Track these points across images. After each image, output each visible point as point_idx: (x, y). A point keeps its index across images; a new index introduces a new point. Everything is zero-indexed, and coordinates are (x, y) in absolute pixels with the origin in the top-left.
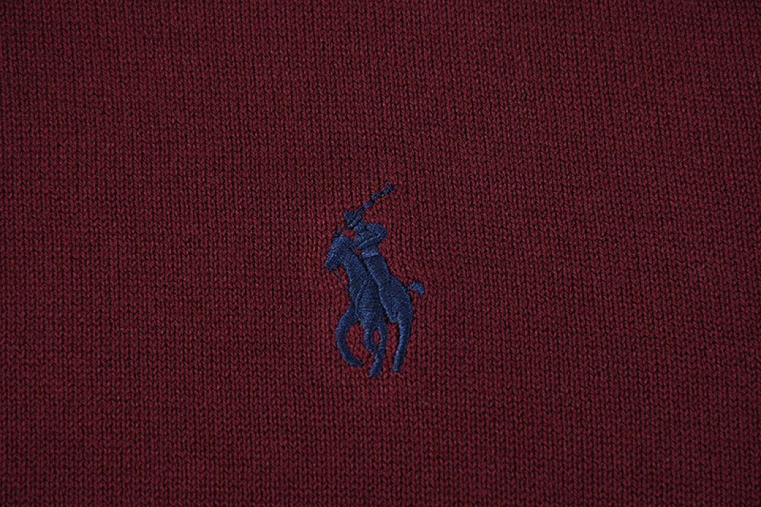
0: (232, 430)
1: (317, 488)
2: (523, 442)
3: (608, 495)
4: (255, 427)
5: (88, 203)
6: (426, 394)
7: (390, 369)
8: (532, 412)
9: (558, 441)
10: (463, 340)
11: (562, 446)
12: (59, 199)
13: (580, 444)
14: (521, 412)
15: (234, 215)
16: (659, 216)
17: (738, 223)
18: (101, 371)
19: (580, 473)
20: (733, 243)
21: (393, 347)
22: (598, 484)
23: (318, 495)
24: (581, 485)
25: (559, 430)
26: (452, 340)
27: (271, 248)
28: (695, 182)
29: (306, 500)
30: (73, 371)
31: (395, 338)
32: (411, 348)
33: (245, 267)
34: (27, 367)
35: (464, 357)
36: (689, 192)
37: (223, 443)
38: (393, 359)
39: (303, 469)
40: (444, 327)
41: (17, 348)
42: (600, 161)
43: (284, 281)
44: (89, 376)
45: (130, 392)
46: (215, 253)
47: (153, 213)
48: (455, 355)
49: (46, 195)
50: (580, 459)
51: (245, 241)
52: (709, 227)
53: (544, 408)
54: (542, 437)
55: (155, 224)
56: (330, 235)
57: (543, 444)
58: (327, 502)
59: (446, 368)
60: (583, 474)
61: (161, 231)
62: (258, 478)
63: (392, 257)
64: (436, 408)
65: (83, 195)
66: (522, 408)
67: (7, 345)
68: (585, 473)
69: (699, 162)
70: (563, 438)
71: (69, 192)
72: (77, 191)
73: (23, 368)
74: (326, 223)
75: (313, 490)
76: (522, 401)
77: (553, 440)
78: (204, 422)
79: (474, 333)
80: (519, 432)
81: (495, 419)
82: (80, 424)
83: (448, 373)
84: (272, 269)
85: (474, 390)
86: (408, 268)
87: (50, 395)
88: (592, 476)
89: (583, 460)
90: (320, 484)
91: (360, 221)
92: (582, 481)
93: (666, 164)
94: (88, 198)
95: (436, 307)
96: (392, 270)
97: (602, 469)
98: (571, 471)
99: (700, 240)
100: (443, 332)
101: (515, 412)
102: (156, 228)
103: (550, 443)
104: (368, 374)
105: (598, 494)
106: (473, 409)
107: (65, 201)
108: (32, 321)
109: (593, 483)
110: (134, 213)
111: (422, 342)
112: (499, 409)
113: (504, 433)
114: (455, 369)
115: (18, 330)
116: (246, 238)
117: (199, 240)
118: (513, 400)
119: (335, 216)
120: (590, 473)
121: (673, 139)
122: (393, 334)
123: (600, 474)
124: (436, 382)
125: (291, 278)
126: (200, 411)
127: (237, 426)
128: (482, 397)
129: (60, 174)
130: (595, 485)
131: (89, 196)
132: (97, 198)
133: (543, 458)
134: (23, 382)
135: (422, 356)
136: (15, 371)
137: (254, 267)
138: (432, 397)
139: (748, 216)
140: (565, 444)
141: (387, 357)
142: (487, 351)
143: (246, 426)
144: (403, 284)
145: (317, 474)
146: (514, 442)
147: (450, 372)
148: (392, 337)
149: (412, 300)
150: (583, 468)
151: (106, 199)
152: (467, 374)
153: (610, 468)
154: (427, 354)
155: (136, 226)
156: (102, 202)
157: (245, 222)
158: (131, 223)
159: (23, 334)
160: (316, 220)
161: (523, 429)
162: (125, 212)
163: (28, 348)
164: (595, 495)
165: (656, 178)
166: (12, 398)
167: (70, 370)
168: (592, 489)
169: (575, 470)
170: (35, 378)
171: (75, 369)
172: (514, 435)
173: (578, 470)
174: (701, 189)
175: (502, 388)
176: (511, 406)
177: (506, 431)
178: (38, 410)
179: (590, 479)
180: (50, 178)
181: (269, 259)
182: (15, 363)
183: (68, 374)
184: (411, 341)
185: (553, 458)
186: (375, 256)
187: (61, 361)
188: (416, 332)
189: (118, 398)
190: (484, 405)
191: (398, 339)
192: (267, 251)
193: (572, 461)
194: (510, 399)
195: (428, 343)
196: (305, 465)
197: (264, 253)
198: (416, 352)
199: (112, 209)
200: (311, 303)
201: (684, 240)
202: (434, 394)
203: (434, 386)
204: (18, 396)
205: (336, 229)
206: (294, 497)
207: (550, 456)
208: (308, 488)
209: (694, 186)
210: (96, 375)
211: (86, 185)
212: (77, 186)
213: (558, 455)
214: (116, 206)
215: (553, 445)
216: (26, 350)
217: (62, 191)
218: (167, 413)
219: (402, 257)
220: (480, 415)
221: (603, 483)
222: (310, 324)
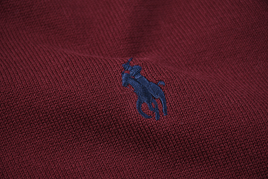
0: (113, 159)
1: (154, 170)
2: (226, 124)
3: (266, 132)
4: (122, 155)
5: (21, 90)
6: (181, 119)
7: (163, 115)
8: (224, 112)
9: (239, 119)
10: (187, 95)
11: (241, 120)
12: (9, 93)
13: (247, 117)
14: (220, 113)
15: (80, 78)
16: (234, 53)
17: (263, 46)
18: (54, 154)
19: (252, 128)
20: (264, 54)
21: (161, 107)
22: (261, 130)
23: (155, 172)
24: (254, 132)
25: (237, 115)
26: (183, 97)
27: (99, 84)
28: (241, 37)
29: (152, 175)
30: (43, 158)
31: (160, 103)
32: (168, 105)
33: (92, 94)
34: (24, 162)
35: (190, 101)
36: (241, 41)
37: (112, 165)
38: (163, 111)
39: (146, 164)
40: (178, 93)
41: (18, 157)
42: (204, 40)
43: (109, 95)
44: (50, 158)
45: (68, 158)
46: (78, 93)
47: (48, 86)
48: (186, 102)
49: (3, 93)
50: (250, 123)
51: (88, 85)
52: (253, 51)
53: (228, 109)
54: (232, 120)
55: (50, 89)
56: (120, 75)
57: (233, 122)
58: (160, 174)
59: (184, 107)
60: (253, 128)
61: (54, 91)
62: (130, 173)
63: (147, 75)
64: (187, 123)
65: (18, 88)
66: (220, 112)
67: (14, 157)
68: (254, 127)
69: (240, 29)
70: (240, 117)
71: (12, 89)
72: (15, 87)
73: (23, 163)
74: (117, 70)
75: (153, 171)
76: (219, 109)
77: (236, 119)
78: (101, 160)
79: (190, 91)
80: (222, 121)
81: (211, 119)
82: (54, 176)
83: (186, 109)
84: (103, 92)
85: (198, 111)
86: (155, 77)
87: (38, 169)
88: (257, 127)
89: (251, 123)
90: (154, 168)
91: (129, 66)
92: (254, 131)
93: (229, 34)
94: (20, 88)
95: (171, 88)
96: (149, 80)
97: (260, 123)
98: (248, 128)
99: (252, 57)
100: (178, 95)
101: (218, 114)
102: (51, 91)
103: (236, 121)
104: (156, 120)
105: (262, 133)
106: (201, 118)
107: (11, 92)
108: (19, 145)
109: (258, 130)
110: (41, 88)
111: (171, 101)
112: (211, 115)
113: (217, 123)
114: (188, 106)
115: (15, 150)
116: (88, 84)
117: (70, 90)
118: (215, 110)
119: (119, 67)
120: (256, 126)
121: (227, 24)
122: (159, 102)
123: (260, 125)
124: (183, 114)
125: (111, 92)
126: (99, 156)
127: (115, 157)
128: (203, 113)
129: (6, 83)
130: (260, 130)
131: (20, 87)
132: (24, 87)
133: (236, 127)
134: (25, 168)
135: (173, 106)
136: (20, 165)
137: (95, 94)
138: (183, 120)
139: (266, 42)
140: (242, 119)
141: (160, 111)
142: (198, 96)
143: (118, 156)
144: (155, 84)
145: (152, 165)
146: (222, 125)
147: (187, 108)
148: (159, 103)
149: (161, 88)
150: (252, 126)
151: (27, 86)
152: (193, 107)
153: (263, 122)
154: (175, 105)
155: (43, 93)
156: (26, 88)
157: (85, 79)
158: (41, 92)
159: (18, 151)
160: (113, 70)
161: (223, 119)
162: (37, 88)
163: (22, 155)
164: (261, 134)
165: (227, 40)
166: (24, 175)
167: (42, 158)
168: (259, 132)
169: (250, 127)
170: (29, 165)
171: (43, 157)
172: (221, 123)
173: (251, 127)
174: (245, 39)
175: (209, 107)
176: (215, 112)
177: (217, 122)
178: (35, 176)
179: (257, 129)
180: (2, 86)
181: (100, 88)
182: (19, 162)
183: (42, 160)
184: (167, 103)
185: (239, 126)
186: (140, 77)
187: (37, 156)
188: (168, 98)
189: (65, 162)
190: (205, 116)
191: (162, 104)
192: (98, 86)
193: (247, 124)
194: (214, 110)
195: (174, 101)
196: (146, 162)
197: (97, 87)
198: (171, 106)
199: (31, 89)
200: (123, 100)
201: (246, 59)
202: (184, 118)
203: (183, 115)
204: (26, 174)
205: (122, 72)
206: (147, 176)
207: (238, 126)
208: (151, 171)
209: (242, 38)
210: (53, 156)
211: (18, 84)
212: (14, 85)
213: (241, 124)
214: (32, 88)
215: (237, 121)
216: (21, 156)
217: (9, 89)
218: (86, 161)
219: (151, 74)
220: (205, 120)
221: (262, 129)
222: (126, 108)
